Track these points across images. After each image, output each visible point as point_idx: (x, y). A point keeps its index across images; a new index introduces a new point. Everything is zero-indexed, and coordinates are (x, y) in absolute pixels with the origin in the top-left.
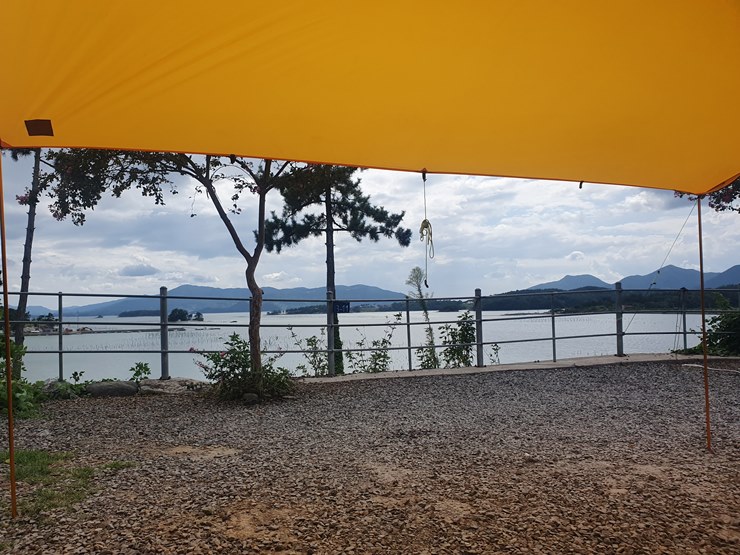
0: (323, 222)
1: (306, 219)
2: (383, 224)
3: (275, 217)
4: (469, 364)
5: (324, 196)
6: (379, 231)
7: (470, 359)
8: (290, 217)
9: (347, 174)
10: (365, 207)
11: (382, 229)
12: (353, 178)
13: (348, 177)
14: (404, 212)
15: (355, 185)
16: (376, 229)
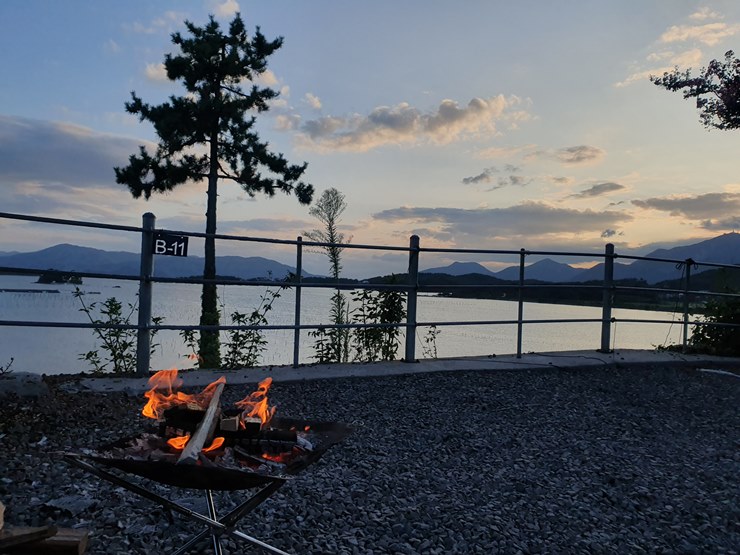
0: (206, 165)
1: (184, 160)
2: (280, 176)
3: (144, 154)
4: (392, 357)
5: (209, 136)
6: (275, 184)
7: (394, 349)
8: (165, 157)
9: (240, 110)
10: (260, 154)
11: (279, 182)
12: (247, 116)
13: (241, 114)
14: (306, 164)
15: (249, 125)
16: (272, 182)
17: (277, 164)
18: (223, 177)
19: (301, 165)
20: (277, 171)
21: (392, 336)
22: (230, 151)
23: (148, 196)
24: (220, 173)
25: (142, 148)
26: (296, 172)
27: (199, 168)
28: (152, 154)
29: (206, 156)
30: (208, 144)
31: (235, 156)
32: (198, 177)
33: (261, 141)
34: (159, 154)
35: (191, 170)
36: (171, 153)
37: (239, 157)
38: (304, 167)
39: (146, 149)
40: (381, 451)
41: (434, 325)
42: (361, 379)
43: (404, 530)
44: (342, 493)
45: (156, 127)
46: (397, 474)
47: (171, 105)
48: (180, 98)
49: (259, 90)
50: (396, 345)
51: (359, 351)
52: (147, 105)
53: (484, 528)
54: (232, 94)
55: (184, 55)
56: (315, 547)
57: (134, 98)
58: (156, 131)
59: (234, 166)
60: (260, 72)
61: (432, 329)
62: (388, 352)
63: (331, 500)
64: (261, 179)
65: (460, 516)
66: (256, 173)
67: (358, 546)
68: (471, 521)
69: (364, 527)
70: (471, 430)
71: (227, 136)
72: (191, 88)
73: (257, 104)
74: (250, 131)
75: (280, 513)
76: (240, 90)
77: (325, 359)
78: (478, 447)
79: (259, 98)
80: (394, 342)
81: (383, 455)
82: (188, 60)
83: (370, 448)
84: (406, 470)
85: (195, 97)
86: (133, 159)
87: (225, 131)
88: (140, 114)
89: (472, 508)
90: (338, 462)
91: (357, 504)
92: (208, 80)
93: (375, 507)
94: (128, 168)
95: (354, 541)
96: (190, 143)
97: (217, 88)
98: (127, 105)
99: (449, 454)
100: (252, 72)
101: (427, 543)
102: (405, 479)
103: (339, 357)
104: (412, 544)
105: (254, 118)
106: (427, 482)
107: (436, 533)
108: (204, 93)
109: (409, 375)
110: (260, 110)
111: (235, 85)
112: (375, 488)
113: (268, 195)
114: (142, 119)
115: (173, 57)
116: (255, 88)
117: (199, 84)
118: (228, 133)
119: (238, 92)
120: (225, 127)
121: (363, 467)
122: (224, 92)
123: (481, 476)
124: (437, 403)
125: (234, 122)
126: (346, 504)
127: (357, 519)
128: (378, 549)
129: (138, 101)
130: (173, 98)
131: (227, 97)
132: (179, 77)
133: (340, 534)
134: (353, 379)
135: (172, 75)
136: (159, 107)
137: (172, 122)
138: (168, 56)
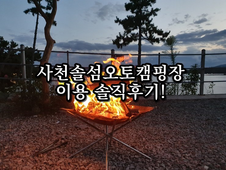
0: (138, 36)
1: (131, 35)
2: (161, 37)
3: (120, 35)
4: (195, 94)
5: (138, 26)
6: (160, 39)
7: (196, 91)
8: (126, 35)
9: (148, 17)
10: (155, 30)
11: (161, 38)
12: (150, 19)
13: (148, 18)
14: (170, 31)
15: (151, 21)
16: (159, 39)
17: (160, 32)
18: (143, 39)
19: (168, 32)
20: (160, 35)
21: (195, 86)
22: (145, 31)
23: (121, 47)
24: (142, 38)
25: (120, 33)
26: (167, 34)
27: (136, 37)
28: (122, 34)
29: (138, 33)
30: (138, 29)
31: (147, 32)
32: (135, 40)
33: (155, 26)
34: (124, 34)
35: (134, 38)
36: (128, 33)
37: (148, 32)
38: (169, 33)
39: (121, 33)
40: (180, 122)
41: (212, 82)
42: (181, 100)
43: (178, 147)
44: (161, 133)
45: (123, 26)
46: (183, 129)
47: (127, 19)
48: (130, 16)
49: (154, 9)
50: (197, 89)
51: (183, 91)
52: (120, 20)
53: (211, 150)
54: (145, 12)
55: (130, 2)
56: (145, 147)
57: (117, 18)
58: (123, 27)
59: (146, 35)
60: (154, 3)
61: (212, 84)
62: (193, 91)
63: (156, 134)
64: (155, 38)
65: (202, 145)
66: (154, 37)
67: (159, 149)
68: (207, 147)
69: (165, 144)
70: (219, 118)
71: (144, 26)
72: (133, 12)
73: (153, 14)
74: (151, 23)
75: (138, 136)
76: (148, 10)
77: (169, 94)
78: (220, 123)
79: (154, 12)
80: (196, 88)
81: (180, 123)
82: (131, 4)
83: (176, 121)
84: (187, 128)
85: (134, 15)
86: (117, 37)
87: (144, 24)
88: (119, 23)
89: (209, 143)
90: (163, 124)
91: (164, 137)
92: (138, 9)
93: (171, 138)
94: (116, 39)
95: (159, 147)
96: (133, 30)
97: (141, 11)
98: (115, 20)
99: (206, 125)
100: (151, 4)
101: (185, 151)
102: (185, 131)
103: (175, 93)
104: (180, 151)
105: (152, 19)
106: (193, 133)
107: (190, 149)
108: (137, 13)
109: (200, 99)
110: (154, 16)
111: (146, 9)
112: (173, 132)
113: (157, 43)
114: (119, 24)
115: (127, 4)
116: (152, 9)
117: (135, 11)
118: (145, 25)
119: (147, 11)
120: (143, 23)
121: (171, 126)
122: (143, 12)
123: (217, 133)
124: (208, 108)
125: (146, 21)
126: (161, 136)
127: (163, 141)
128: (166, 151)
129: (118, 19)
130: (127, 16)
131: (144, 13)
132: (129, 10)
133: (155, 145)
134: (177, 100)
135: (127, 10)
136: (124, 20)
137: (127, 24)
138: (126, 4)
